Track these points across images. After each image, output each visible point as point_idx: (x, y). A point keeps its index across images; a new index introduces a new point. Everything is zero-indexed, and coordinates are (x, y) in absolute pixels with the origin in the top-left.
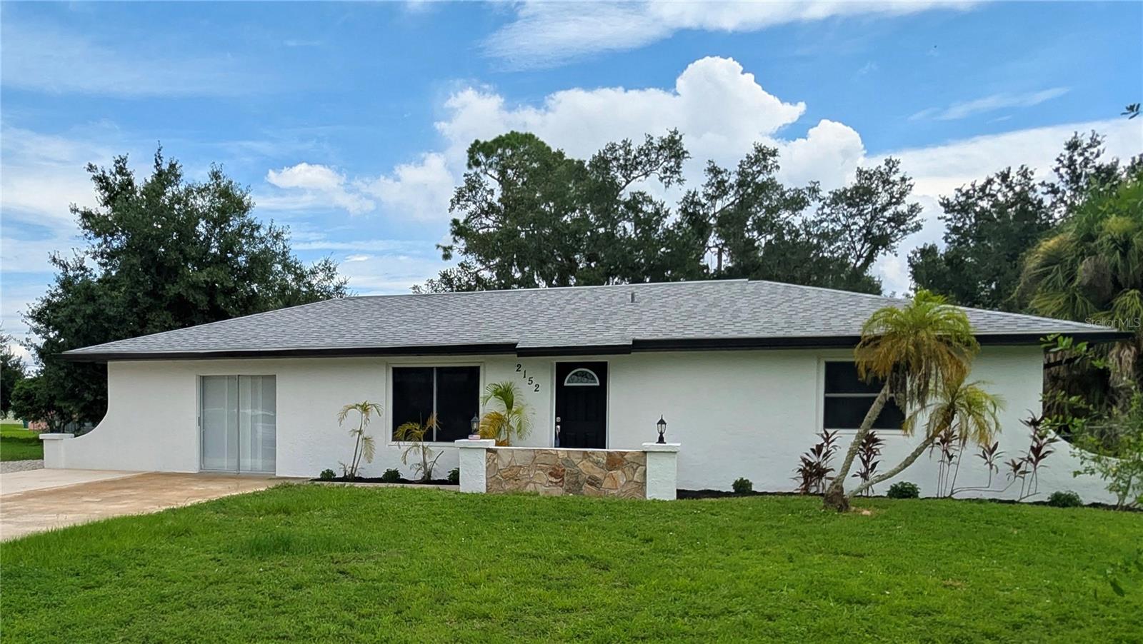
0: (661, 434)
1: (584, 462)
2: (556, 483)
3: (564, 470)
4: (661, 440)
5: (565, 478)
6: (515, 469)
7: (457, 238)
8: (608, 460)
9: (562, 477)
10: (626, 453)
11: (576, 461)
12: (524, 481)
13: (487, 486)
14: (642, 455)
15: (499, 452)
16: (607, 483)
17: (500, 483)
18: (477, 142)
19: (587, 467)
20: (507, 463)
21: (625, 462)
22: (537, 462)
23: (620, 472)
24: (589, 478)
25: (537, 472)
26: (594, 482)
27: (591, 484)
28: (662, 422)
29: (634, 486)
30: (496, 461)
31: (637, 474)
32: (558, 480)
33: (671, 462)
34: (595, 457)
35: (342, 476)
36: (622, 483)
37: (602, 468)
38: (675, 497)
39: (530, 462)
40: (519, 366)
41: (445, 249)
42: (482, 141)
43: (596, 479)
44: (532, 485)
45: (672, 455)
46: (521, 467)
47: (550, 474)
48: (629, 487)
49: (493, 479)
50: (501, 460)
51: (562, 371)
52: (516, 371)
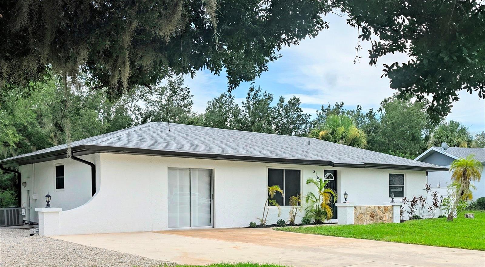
2: (372, 219)
3: (374, 214)
6: (361, 215)
8: (384, 209)
9: (373, 217)
10: (388, 206)
11: (377, 210)
12: (363, 220)
13: (354, 223)
14: (392, 207)
15: (357, 207)
16: (384, 218)
17: (357, 221)
19: (379, 212)
20: (359, 212)
21: (388, 210)
22: (367, 211)
23: (387, 214)
25: (367, 215)
30: (356, 212)
31: (391, 214)
33: (399, 209)
34: (381, 209)
35: (260, 224)
36: (388, 218)
37: (383, 212)
38: (400, 222)
43: (381, 217)
44: (366, 221)
46: (363, 213)
47: (370, 216)
49: (355, 219)
52: (314, 173)
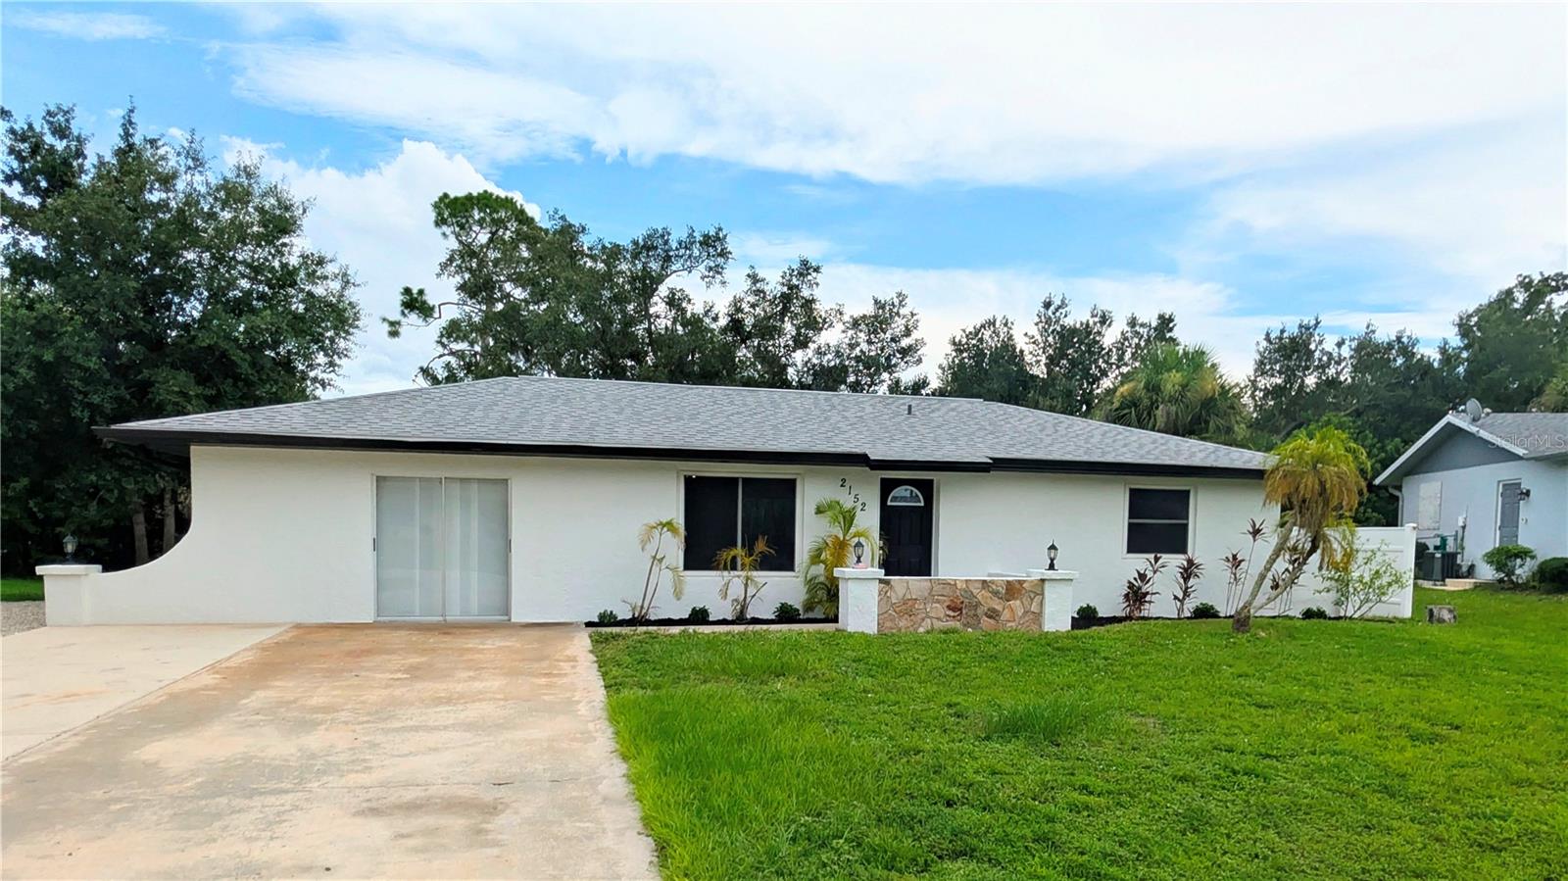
0: (1052, 560)
1: (983, 592)
2: (954, 617)
3: (962, 602)
4: (1052, 567)
5: (964, 612)
6: (910, 603)
7: (406, 311)
8: (1007, 589)
9: (961, 609)
10: (1025, 581)
11: (975, 592)
12: (919, 616)
13: (879, 624)
14: (1040, 583)
15: (892, 583)
16: (1006, 615)
17: (892, 620)
18: (446, 195)
19: (987, 598)
20: (901, 595)
21: (1024, 591)
22: (934, 593)
23: (1018, 602)
24: (989, 610)
25: (934, 605)
26: (993, 614)
27: (990, 617)
28: (1053, 547)
29: (1031, 616)
30: (888, 594)
31: (1034, 604)
32: (956, 614)
33: (1066, 590)
34: (994, 587)
35: (629, 616)
36: (1020, 614)
37: (1001, 598)
38: (1070, 628)
39: (926, 594)
40: (844, 480)
41: (392, 324)
42: (452, 196)
43: (994, 610)
44: (929, 620)
45: (1070, 582)
46: (916, 599)
47: (949, 607)
48: (1027, 619)
49: (886, 615)
50: (895, 592)
51: (887, 487)
52: (842, 486)
